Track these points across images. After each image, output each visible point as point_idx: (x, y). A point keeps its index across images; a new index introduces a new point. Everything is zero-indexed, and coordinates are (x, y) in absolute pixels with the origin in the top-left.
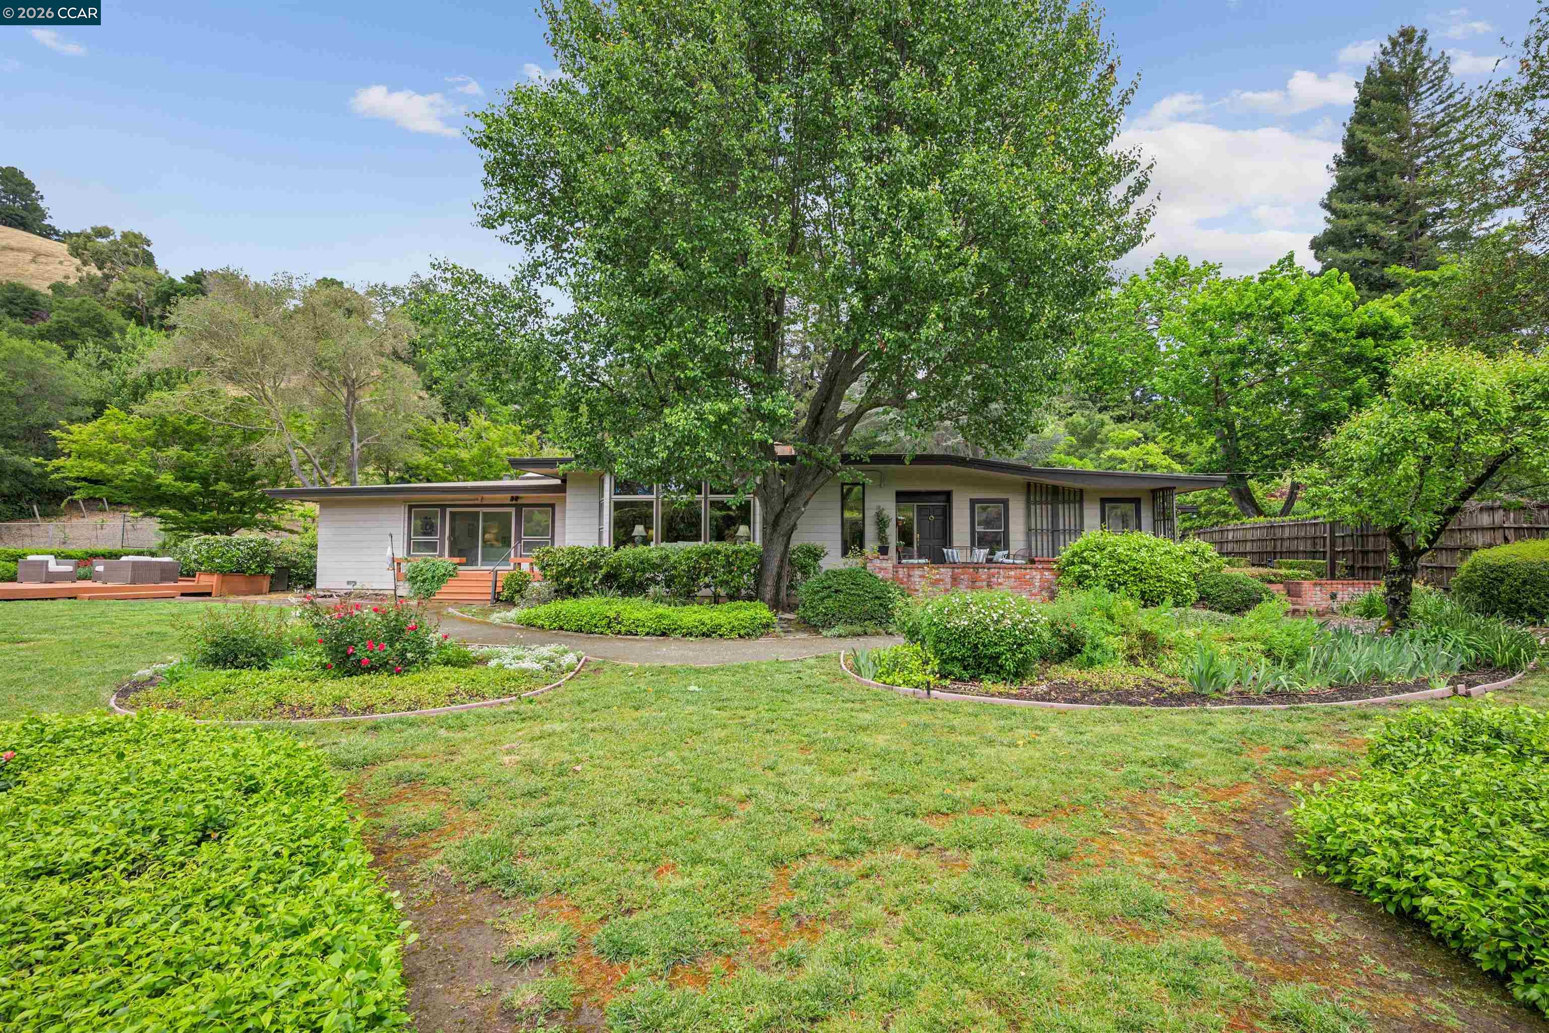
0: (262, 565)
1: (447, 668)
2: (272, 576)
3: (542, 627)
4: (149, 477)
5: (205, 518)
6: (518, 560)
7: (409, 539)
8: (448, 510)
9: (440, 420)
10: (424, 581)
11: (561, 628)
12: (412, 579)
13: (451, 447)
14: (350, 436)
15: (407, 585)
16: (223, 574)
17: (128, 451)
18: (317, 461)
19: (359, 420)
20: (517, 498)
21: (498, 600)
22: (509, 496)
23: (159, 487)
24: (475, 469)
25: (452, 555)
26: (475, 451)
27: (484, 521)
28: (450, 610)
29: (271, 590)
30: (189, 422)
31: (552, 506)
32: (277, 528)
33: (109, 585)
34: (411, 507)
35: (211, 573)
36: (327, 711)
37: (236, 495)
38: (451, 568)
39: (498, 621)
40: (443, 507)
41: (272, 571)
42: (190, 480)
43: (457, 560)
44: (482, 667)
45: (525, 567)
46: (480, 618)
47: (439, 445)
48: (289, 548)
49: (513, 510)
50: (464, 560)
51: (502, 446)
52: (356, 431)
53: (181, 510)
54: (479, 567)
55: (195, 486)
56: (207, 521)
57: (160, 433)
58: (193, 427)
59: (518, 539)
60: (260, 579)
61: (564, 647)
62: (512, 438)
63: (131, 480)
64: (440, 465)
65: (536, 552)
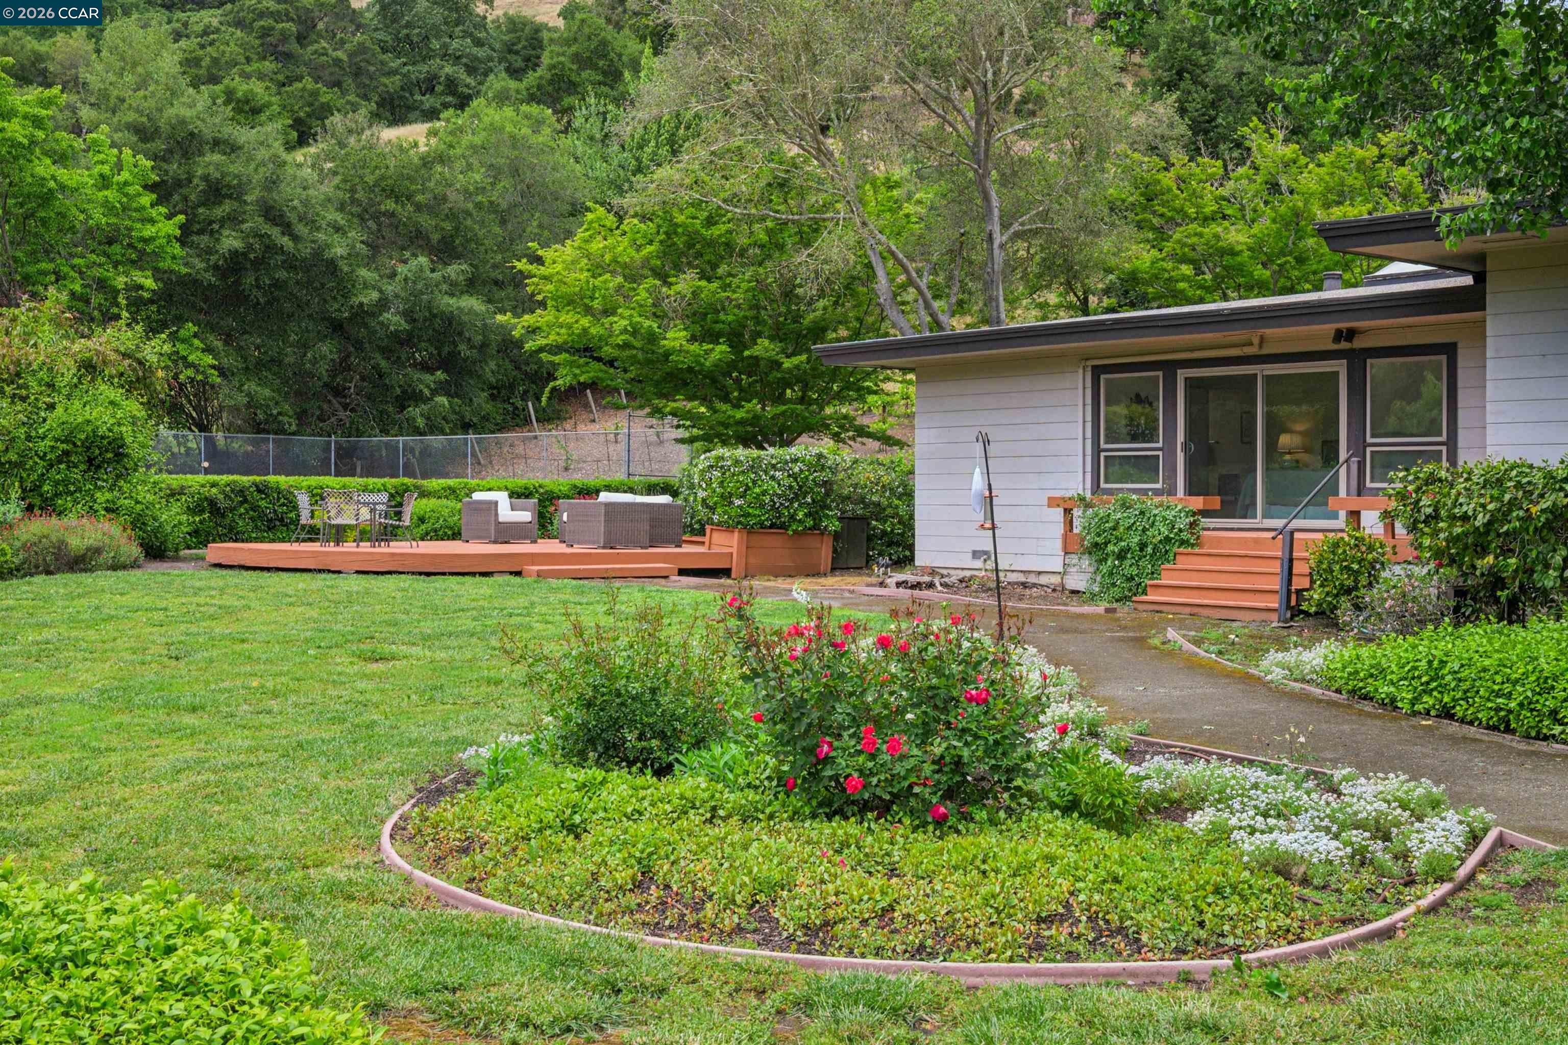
0: (817, 510)
1: (1064, 825)
2: (837, 536)
3: (1391, 704)
4: (652, 338)
5: (740, 414)
6: (1355, 503)
7: (1097, 450)
8: (1182, 374)
9: (1178, 156)
10: (1121, 556)
11: (1447, 714)
12: (1097, 550)
13: (1207, 220)
14: (986, 216)
15: (1086, 562)
16: (749, 530)
17: (619, 288)
18: (923, 283)
19: (1004, 181)
20: (1351, 334)
21: (1296, 612)
22: (1330, 328)
23: (667, 355)
24: (1264, 274)
25: (1191, 490)
26: (1264, 226)
27: (1268, 401)
28: (1171, 634)
29: (838, 566)
30: (710, 222)
31: (1450, 350)
32: (862, 432)
33: (577, 549)
34: (1097, 371)
35: (727, 527)
36: (729, 921)
37: (787, 364)
38: (1183, 523)
39: (1277, 674)
40: (1170, 368)
41: (834, 526)
42: (712, 337)
43: (1198, 502)
44: (1166, 828)
45: (1372, 523)
46: (1229, 664)
47: (1179, 218)
48: (865, 474)
49: (1340, 367)
50: (1215, 502)
51: (1327, 205)
52: (995, 203)
53: (704, 400)
54: (1258, 521)
55: (720, 351)
56: (742, 422)
57: (668, 249)
58: (717, 231)
59: (1358, 445)
60: (812, 542)
61: (1424, 788)
62: (1355, 180)
63: (626, 346)
64: (1186, 270)
65: (1397, 480)
